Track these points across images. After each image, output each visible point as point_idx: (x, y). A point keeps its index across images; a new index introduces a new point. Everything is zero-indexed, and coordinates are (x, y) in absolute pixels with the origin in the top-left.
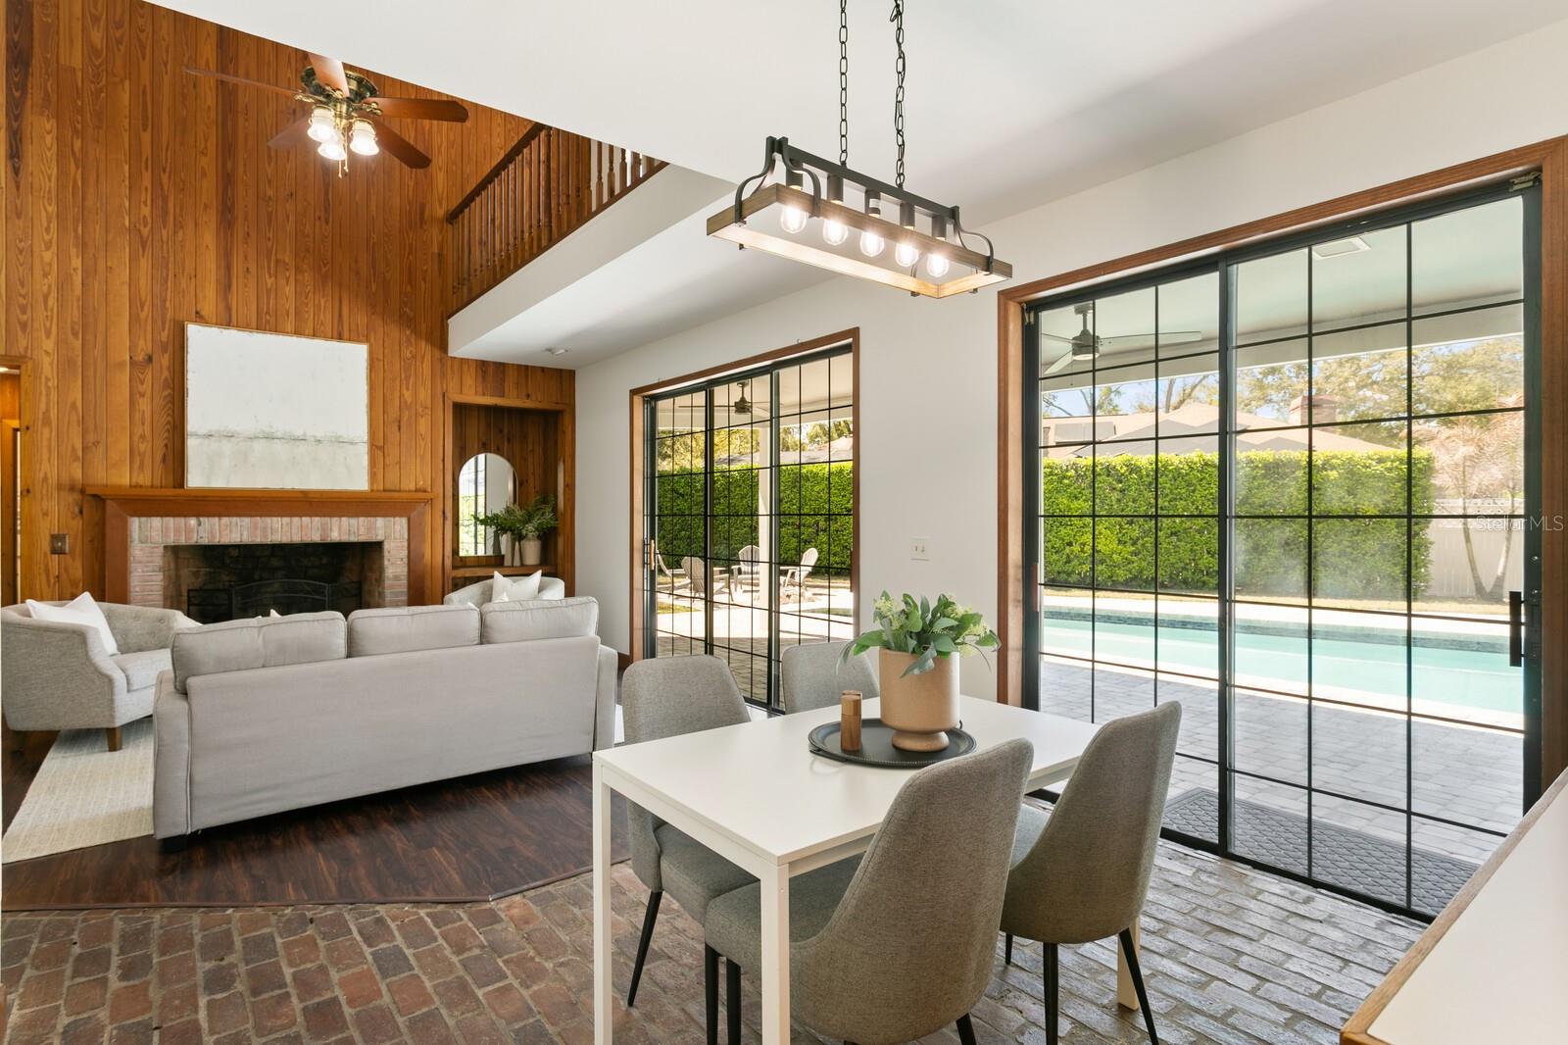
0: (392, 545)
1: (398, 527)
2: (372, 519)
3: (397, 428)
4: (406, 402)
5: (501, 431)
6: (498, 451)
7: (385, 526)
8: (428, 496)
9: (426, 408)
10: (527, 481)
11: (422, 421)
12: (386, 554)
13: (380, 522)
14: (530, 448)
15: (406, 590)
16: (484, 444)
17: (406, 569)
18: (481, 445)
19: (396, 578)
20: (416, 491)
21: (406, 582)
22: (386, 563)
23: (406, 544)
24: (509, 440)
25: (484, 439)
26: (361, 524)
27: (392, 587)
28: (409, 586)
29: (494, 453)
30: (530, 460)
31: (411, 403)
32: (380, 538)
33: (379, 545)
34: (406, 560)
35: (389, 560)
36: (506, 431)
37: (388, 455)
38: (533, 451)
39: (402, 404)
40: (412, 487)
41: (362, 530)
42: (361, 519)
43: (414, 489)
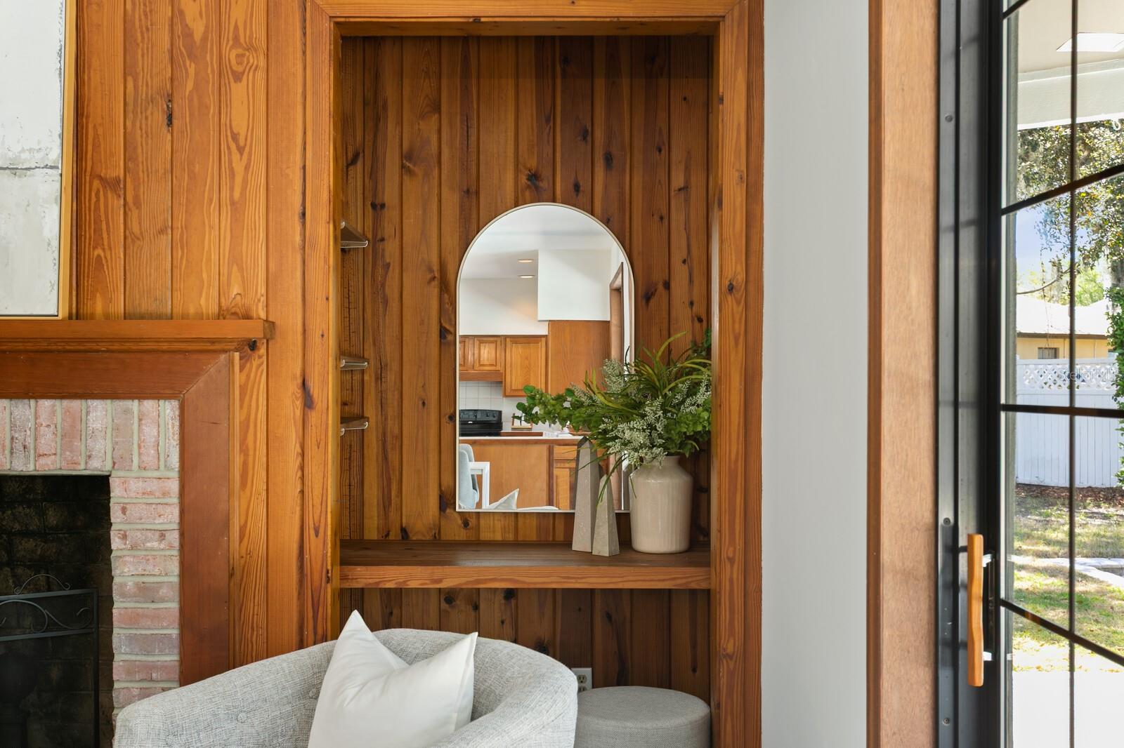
0: (135, 486)
1: (150, 431)
2: (76, 404)
3: (161, 118)
4: (188, 34)
5: (586, 135)
6: (577, 196)
7: (116, 429)
8: (253, 330)
9: (250, 48)
10: (667, 286)
11: (238, 91)
12: (116, 515)
13: (99, 413)
14: (678, 180)
15: (174, 632)
16: (534, 177)
17: (174, 567)
18: (523, 180)
19: (146, 592)
20: (221, 315)
21: (174, 606)
22: (116, 543)
23: (174, 486)
24: (608, 159)
25: (533, 163)
26: (43, 420)
27: (134, 619)
28: (187, 620)
29: (567, 201)
30: (677, 219)
31: (205, 39)
32: (96, 466)
33: (98, 486)
34: (174, 537)
35: (125, 537)
36: (599, 134)
37: (137, 204)
38: (685, 189)
39: (180, 43)
40: (207, 303)
41: (48, 440)
42: (46, 404)
43: (214, 309)
